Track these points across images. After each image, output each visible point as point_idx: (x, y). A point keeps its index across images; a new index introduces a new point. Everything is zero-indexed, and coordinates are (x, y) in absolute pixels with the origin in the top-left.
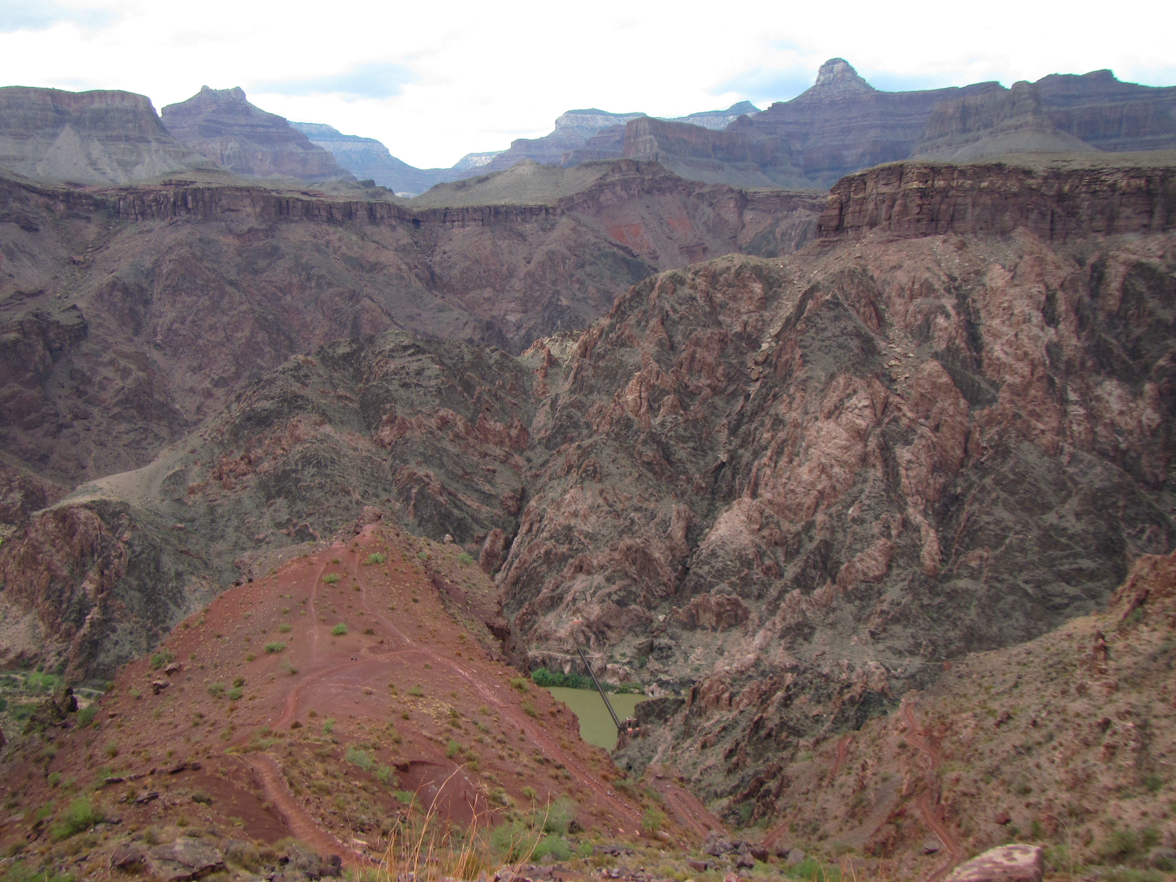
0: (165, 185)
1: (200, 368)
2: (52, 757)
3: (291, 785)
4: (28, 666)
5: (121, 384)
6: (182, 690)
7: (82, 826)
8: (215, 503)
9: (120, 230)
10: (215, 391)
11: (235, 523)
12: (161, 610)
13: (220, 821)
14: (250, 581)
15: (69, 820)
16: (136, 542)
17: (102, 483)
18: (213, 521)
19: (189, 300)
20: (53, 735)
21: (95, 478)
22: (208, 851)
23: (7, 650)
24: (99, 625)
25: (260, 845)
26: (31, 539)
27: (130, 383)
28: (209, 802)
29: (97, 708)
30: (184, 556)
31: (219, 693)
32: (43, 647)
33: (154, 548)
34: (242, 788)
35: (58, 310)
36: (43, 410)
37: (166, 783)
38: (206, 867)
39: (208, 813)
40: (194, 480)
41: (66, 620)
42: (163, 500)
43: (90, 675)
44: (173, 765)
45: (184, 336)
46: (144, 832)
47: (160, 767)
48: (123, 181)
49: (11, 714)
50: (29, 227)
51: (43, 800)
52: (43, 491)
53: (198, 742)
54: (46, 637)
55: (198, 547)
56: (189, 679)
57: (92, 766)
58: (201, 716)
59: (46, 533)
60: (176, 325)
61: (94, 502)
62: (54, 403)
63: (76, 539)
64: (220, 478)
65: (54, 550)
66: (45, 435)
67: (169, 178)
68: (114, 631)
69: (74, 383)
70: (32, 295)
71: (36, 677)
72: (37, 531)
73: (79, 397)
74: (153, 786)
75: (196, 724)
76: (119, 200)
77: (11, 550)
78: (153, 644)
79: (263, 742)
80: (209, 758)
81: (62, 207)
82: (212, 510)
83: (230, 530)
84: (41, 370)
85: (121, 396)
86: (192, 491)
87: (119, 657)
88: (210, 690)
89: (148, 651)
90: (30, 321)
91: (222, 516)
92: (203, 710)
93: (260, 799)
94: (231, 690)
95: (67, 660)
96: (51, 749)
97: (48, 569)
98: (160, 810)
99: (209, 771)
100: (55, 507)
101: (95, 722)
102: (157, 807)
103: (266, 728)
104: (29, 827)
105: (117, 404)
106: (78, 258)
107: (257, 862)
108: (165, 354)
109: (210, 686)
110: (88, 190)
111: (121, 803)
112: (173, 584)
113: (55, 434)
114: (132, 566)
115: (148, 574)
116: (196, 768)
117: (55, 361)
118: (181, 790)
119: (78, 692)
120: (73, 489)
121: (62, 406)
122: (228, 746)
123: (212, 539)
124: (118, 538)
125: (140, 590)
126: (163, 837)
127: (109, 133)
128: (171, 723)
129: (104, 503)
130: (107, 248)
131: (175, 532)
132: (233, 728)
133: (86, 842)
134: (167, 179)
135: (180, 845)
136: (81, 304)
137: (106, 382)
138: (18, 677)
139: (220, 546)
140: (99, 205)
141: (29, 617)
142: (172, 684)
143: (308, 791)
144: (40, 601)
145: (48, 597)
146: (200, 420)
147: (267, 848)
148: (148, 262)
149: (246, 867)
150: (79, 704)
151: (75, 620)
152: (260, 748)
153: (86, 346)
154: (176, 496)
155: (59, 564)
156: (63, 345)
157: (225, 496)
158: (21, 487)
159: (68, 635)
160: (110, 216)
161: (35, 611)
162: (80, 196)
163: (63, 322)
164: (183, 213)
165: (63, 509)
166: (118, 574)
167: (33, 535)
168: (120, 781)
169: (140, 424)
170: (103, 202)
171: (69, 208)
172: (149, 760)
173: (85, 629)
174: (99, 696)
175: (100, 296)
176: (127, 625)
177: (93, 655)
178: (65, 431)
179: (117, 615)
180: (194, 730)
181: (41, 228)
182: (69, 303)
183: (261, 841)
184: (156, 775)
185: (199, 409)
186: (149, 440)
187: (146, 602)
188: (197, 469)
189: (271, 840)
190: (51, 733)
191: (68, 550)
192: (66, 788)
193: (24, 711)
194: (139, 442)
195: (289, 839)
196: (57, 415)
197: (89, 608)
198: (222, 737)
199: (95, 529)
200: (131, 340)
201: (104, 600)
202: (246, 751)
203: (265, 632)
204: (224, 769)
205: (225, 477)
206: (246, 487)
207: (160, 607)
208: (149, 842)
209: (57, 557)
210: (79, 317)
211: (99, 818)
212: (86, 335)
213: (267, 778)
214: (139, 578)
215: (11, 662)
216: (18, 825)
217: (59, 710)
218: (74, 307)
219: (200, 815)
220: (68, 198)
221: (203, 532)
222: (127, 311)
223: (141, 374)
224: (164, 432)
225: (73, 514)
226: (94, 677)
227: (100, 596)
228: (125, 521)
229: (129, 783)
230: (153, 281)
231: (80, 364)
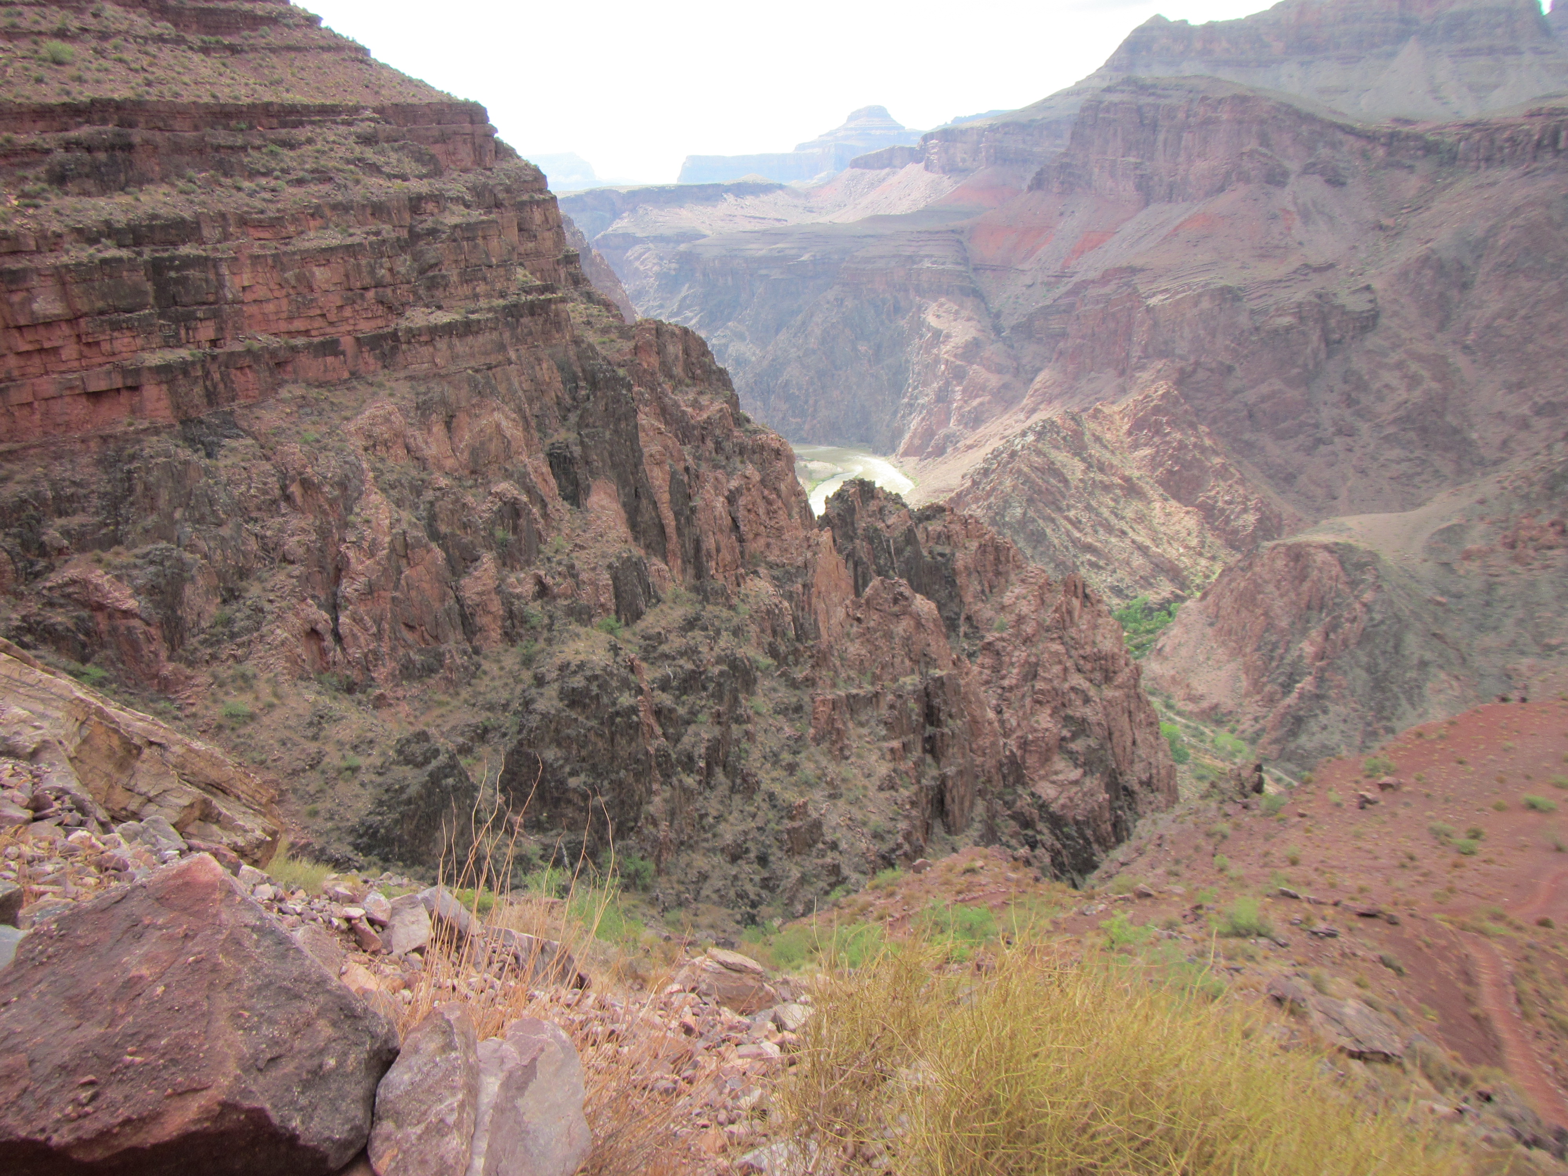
0: (1531, 115)
1: (1520, 385)
2: (1224, 837)
3: (1519, 1001)
4: (1219, 723)
5: (1405, 396)
6: (1394, 815)
7: (1243, 932)
8: (1496, 579)
9: (1451, 184)
10: (1535, 421)
11: (1520, 613)
12: (1387, 704)
13: (1408, 1002)
14: (1524, 700)
15: (1230, 917)
16: (1377, 607)
17: (1352, 522)
18: (1488, 604)
19: (1527, 286)
20: (1230, 812)
21: (1345, 514)
22: (1384, 1031)
23: (1202, 697)
24: (1310, 699)
25: (1455, 1058)
26: (1254, 574)
27: (1417, 395)
28: (1399, 971)
29: (1286, 799)
30: (1435, 642)
31: (1443, 838)
32: (1241, 705)
33: (1400, 621)
34: (1448, 973)
35: (1347, 291)
36: (1302, 418)
37: (1352, 924)
38: (1379, 1052)
39: (1395, 986)
40: (1475, 540)
41: (1273, 681)
42: (1425, 561)
43: (1285, 756)
44: (1363, 906)
45: (1508, 337)
46: (1311, 971)
47: (1346, 902)
48: (1471, 113)
49: (1192, 771)
50: (1335, 181)
51: (1204, 881)
52: (1281, 520)
53: (1399, 890)
54: (1247, 695)
55: (1458, 634)
56: (1406, 804)
57: (1265, 865)
58: (1412, 858)
59: (1272, 571)
60: (1499, 322)
61: (1337, 544)
62: (1317, 411)
63: (1306, 586)
64: (1512, 546)
65: (1277, 593)
66: (1297, 450)
67: (1540, 105)
68: (1325, 712)
69: (1347, 388)
70: (1319, 270)
71: (1225, 738)
72: (1263, 565)
73: (1349, 406)
74: (1334, 921)
75: (1403, 866)
76: (1460, 141)
77: (1231, 581)
78: (1369, 744)
79: (1489, 925)
80: (1411, 915)
81: (1381, 152)
82: (1490, 588)
83: (1509, 622)
84: (1311, 367)
85: (1402, 412)
86: (1468, 556)
87: (1324, 746)
88: (1431, 829)
89: (1361, 750)
90: (1310, 303)
91: (1502, 600)
92: (1417, 852)
93: (1469, 1000)
94: (1461, 840)
95: (1263, 730)
96: (1224, 826)
97: (1266, 614)
98: (1336, 954)
99: (1408, 932)
100: (1291, 540)
101: (1280, 815)
102: (1333, 948)
103: (1497, 909)
104: (1188, 906)
105: (1394, 421)
106: (1385, 222)
107: (1446, 1078)
108: (1474, 362)
109: (1432, 824)
110: (1419, 129)
111: (1292, 924)
112: (1411, 674)
113: (1309, 451)
114: (1365, 637)
115: (1384, 653)
116: (1392, 922)
117: (1330, 355)
118: (1367, 941)
119: (1268, 772)
120: (1316, 523)
121: (1326, 415)
122: (1437, 911)
123: (1480, 628)
124: (1356, 597)
125: (1368, 670)
126: (1332, 988)
127: (1466, 45)
128: (1369, 852)
129: (1350, 548)
130: (1428, 209)
131: (1431, 607)
132: (1451, 890)
133: (1244, 950)
134: (1534, 107)
135: (1351, 1008)
136: (1376, 285)
137: (1385, 391)
138: (1207, 731)
139: (1489, 640)
140: (1429, 149)
141: (1232, 666)
142: (1382, 803)
143: (1541, 1020)
144: (1248, 650)
145: (1258, 649)
146: (1502, 460)
147: (1463, 1068)
148: (1479, 230)
149: (1429, 1077)
150: (1265, 786)
151: (1282, 685)
152: (1482, 932)
153: (1373, 341)
154: (1444, 558)
155: (1279, 612)
156: (1343, 337)
157: (1513, 573)
158: (1257, 509)
159: (1271, 701)
160: (1441, 164)
161: (1240, 660)
162: (1408, 137)
163: (1350, 307)
164: (1548, 157)
165: (1299, 545)
166: (1345, 643)
167: (1257, 569)
168: (1296, 897)
169: (1417, 453)
170: (1436, 144)
171: (1390, 154)
172: (1332, 886)
173: (1291, 699)
174: (1289, 786)
175: (1404, 275)
176: (1341, 710)
177: (1293, 734)
178: (1322, 448)
179: (1332, 693)
180: (1398, 871)
181: (1350, 181)
182: (1362, 282)
183: (1457, 1054)
184: (1339, 909)
185: (1504, 443)
186: (1424, 477)
187: (1372, 688)
188: (1481, 527)
189: (1473, 1061)
190: (1229, 808)
191: (1294, 597)
192: (1231, 879)
193: (1205, 772)
194: (1410, 477)
195: (1498, 1072)
196: (1316, 426)
197: (1302, 674)
198: (1434, 895)
199: (1330, 578)
200: (1431, 337)
201: (1322, 670)
202: (1463, 928)
203: (1528, 777)
204: (1428, 939)
205: (1520, 545)
206: (1548, 566)
207: (1388, 699)
208: (1315, 986)
209: (1279, 603)
210: (1371, 301)
211: (1263, 931)
212: (1374, 325)
213: (1485, 977)
214: (1370, 655)
215: (1203, 712)
216: (1176, 899)
217: (1243, 786)
218: (1368, 288)
219: (1385, 983)
220: (1393, 140)
221: (1471, 615)
222: (1435, 297)
223: (1435, 385)
224: (1448, 469)
225: (1308, 554)
226: (1289, 760)
227: (1318, 664)
228: (1369, 578)
229: (1306, 905)
230: (1480, 256)
231: (1359, 364)
